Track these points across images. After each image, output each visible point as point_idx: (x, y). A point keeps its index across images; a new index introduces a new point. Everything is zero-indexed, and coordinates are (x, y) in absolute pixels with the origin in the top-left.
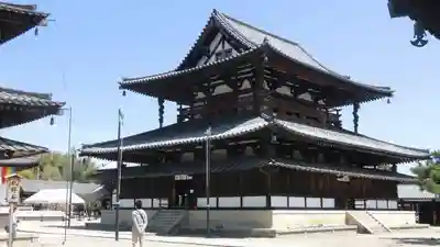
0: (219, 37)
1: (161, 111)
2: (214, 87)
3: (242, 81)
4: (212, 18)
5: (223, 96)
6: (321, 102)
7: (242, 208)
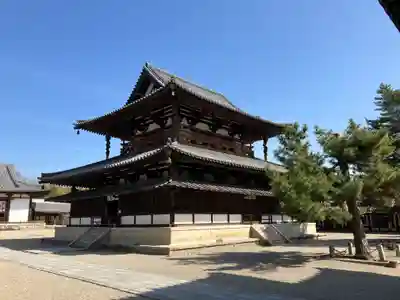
0: (152, 85)
1: (108, 146)
2: (148, 125)
3: (167, 118)
4: (144, 70)
5: (154, 132)
6: (237, 136)
7: (152, 226)
